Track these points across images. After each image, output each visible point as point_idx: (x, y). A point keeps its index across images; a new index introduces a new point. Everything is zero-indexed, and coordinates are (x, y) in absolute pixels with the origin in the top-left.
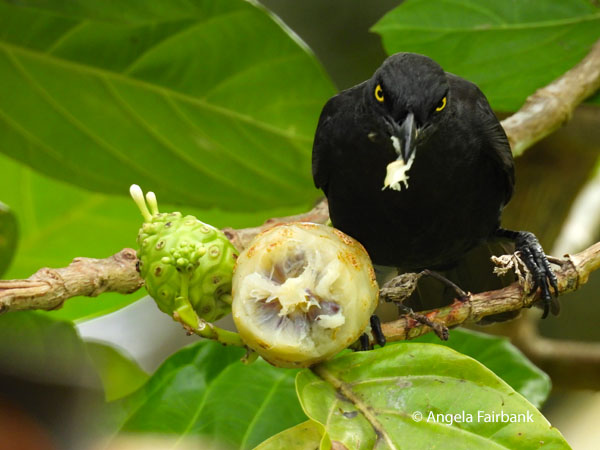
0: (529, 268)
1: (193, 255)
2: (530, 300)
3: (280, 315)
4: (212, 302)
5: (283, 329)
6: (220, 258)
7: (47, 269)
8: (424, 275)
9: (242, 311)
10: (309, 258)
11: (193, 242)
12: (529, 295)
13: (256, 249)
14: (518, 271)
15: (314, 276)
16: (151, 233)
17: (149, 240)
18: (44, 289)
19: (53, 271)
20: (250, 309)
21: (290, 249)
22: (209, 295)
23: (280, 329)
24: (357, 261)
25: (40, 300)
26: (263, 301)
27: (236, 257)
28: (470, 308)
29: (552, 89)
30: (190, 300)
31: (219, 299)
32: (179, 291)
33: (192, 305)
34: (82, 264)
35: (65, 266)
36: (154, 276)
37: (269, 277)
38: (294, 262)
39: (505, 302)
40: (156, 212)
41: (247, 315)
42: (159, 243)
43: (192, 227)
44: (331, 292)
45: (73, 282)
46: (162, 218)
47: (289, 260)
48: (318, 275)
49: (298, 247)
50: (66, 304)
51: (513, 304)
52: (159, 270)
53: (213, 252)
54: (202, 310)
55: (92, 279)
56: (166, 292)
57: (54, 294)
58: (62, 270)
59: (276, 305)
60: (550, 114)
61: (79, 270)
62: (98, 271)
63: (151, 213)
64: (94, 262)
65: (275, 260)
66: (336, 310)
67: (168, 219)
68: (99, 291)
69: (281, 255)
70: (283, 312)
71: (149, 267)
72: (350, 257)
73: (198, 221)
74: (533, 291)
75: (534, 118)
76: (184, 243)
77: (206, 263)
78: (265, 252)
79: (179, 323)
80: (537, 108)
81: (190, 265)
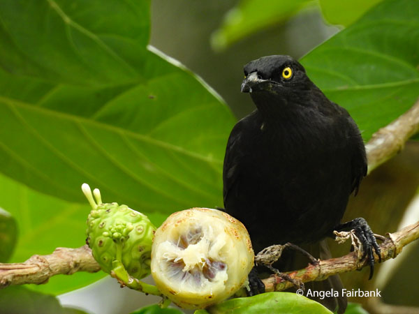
0: (361, 241)
1: (124, 231)
2: (362, 264)
3: (184, 270)
4: (139, 265)
5: (186, 281)
6: (144, 233)
7: (37, 256)
8: (287, 246)
9: (158, 268)
10: (205, 232)
11: (124, 222)
12: (361, 261)
13: (168, 225)
14: (353, 243)
15: (208, 244)
16: (96, 217)
17: (95, 222)
18: (35, 269)
19: (41, 257)
20: (163, 267)
21: (191, 225)
22: (136, 259)
23: (184, 281)
24: (238, 233)
25: (32, 277)
26: (172, 261)
27: (154, 232)
28: (320, 270)
29: (390, 128)
30: (123, 262)
31: (144, 262)
32: (115, 257)
33: (125, 266)
34: (62, 252)
35: (50, 253)
36: (98, 246)
37: (176, 244)
38: (194, 234)
39: (344, 266)
40: (100, 202)
41: (161, 271)
42: (101, 223)
43: (125, 212)
44: (220, 255)
45: (55, 264)
46: (104, 207)
47: (191, 232)
48: (211, 244)
49: (197, 224)
50: (51, 280)
51: (350, 267)
52: (101, 242)
53: (139, 229)
54: (131, 271)
55: (69, 263)
56: (106, 258)
57: (42, 273)
58: (48, 256)
59: (181, 264)
60: (388, 146)
61: (59, 256)
62: (72, 257)
63: (96, 203)
64: (70, 251)
65: (181, 232)
66: (222, 267)
67: (108, 208)
68: (74, 271)
69: (185, 229)
70: (186, 269)
71: (94, 240)
72: (234, 231)
73: (129, 209)
74: (363, 257)
75: (377, 149)
76: (118, 223)
77: (134, 237)
78: (174, 226)
79: (115, 279)
80: (380, 142)
81: (123, 237)
